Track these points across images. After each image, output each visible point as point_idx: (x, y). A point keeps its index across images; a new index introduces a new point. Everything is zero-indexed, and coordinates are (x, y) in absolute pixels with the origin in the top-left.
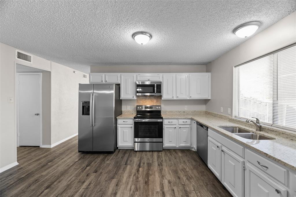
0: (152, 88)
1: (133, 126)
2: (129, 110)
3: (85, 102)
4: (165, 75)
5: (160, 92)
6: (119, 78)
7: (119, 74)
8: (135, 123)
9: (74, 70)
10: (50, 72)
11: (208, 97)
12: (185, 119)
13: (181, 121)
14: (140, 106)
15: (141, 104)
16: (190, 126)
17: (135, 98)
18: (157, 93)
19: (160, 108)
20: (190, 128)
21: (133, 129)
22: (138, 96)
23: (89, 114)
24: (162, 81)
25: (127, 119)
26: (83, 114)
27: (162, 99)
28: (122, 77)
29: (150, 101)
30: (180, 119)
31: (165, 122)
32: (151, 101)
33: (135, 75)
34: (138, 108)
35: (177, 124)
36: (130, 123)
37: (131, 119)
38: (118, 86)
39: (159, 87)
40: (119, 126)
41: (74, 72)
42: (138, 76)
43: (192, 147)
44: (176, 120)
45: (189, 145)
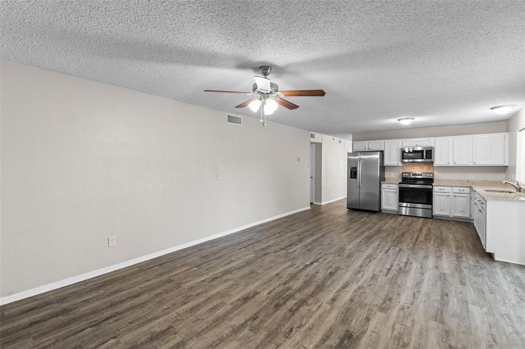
0: (421, 154)
1: (398, 191)
2: (393, 177)
3: (353, 168)
4: (438, 139)
5: (431, 158)
6: (383, 145)
7: (383, 141)
8: (400, 188)
9: (333, 137)
10: (321, 143)
11: (503, 163)
12: (462, 187)
13: (456, 190)
14: (406, 173)
15: (408, 171)
16: (469, 195)
17: (400, 164)
18: (426, 158)
19: (432, 175)
20: (469, 198)
21: (398, 193)
22: (403, 163)
23: (356, 178)
24: (433, 146)
25: (391, 184)
26: (351, 177)
27: (434, 165)
28: (386, 144)
29: (419, 169)
30: (454, 186)
31: (436, 189)
32: (421, 168)
33: (400, 141)
34: (404, 174)
35: (451, 192)
36: (395, 188)
37: (396, 184)
38: (382, 152)
39: (429, 153)
40: (383, 190)
41: (333, 139)
42: (404, 142)
43: (471, 218)
44: (449, 188)
45: (467, 215)
